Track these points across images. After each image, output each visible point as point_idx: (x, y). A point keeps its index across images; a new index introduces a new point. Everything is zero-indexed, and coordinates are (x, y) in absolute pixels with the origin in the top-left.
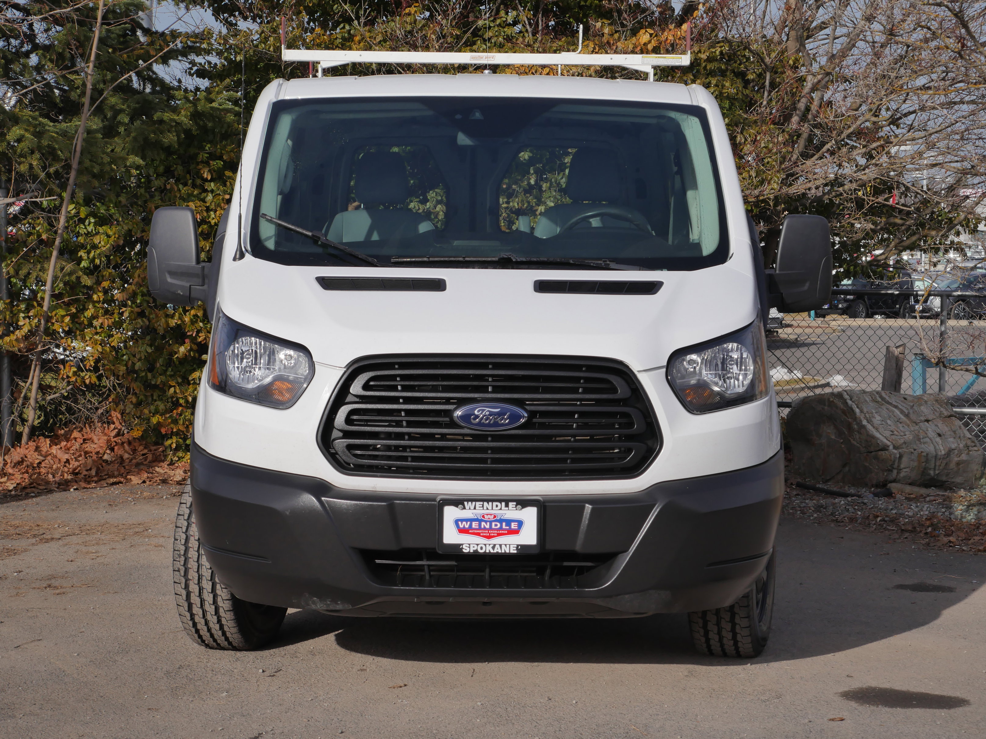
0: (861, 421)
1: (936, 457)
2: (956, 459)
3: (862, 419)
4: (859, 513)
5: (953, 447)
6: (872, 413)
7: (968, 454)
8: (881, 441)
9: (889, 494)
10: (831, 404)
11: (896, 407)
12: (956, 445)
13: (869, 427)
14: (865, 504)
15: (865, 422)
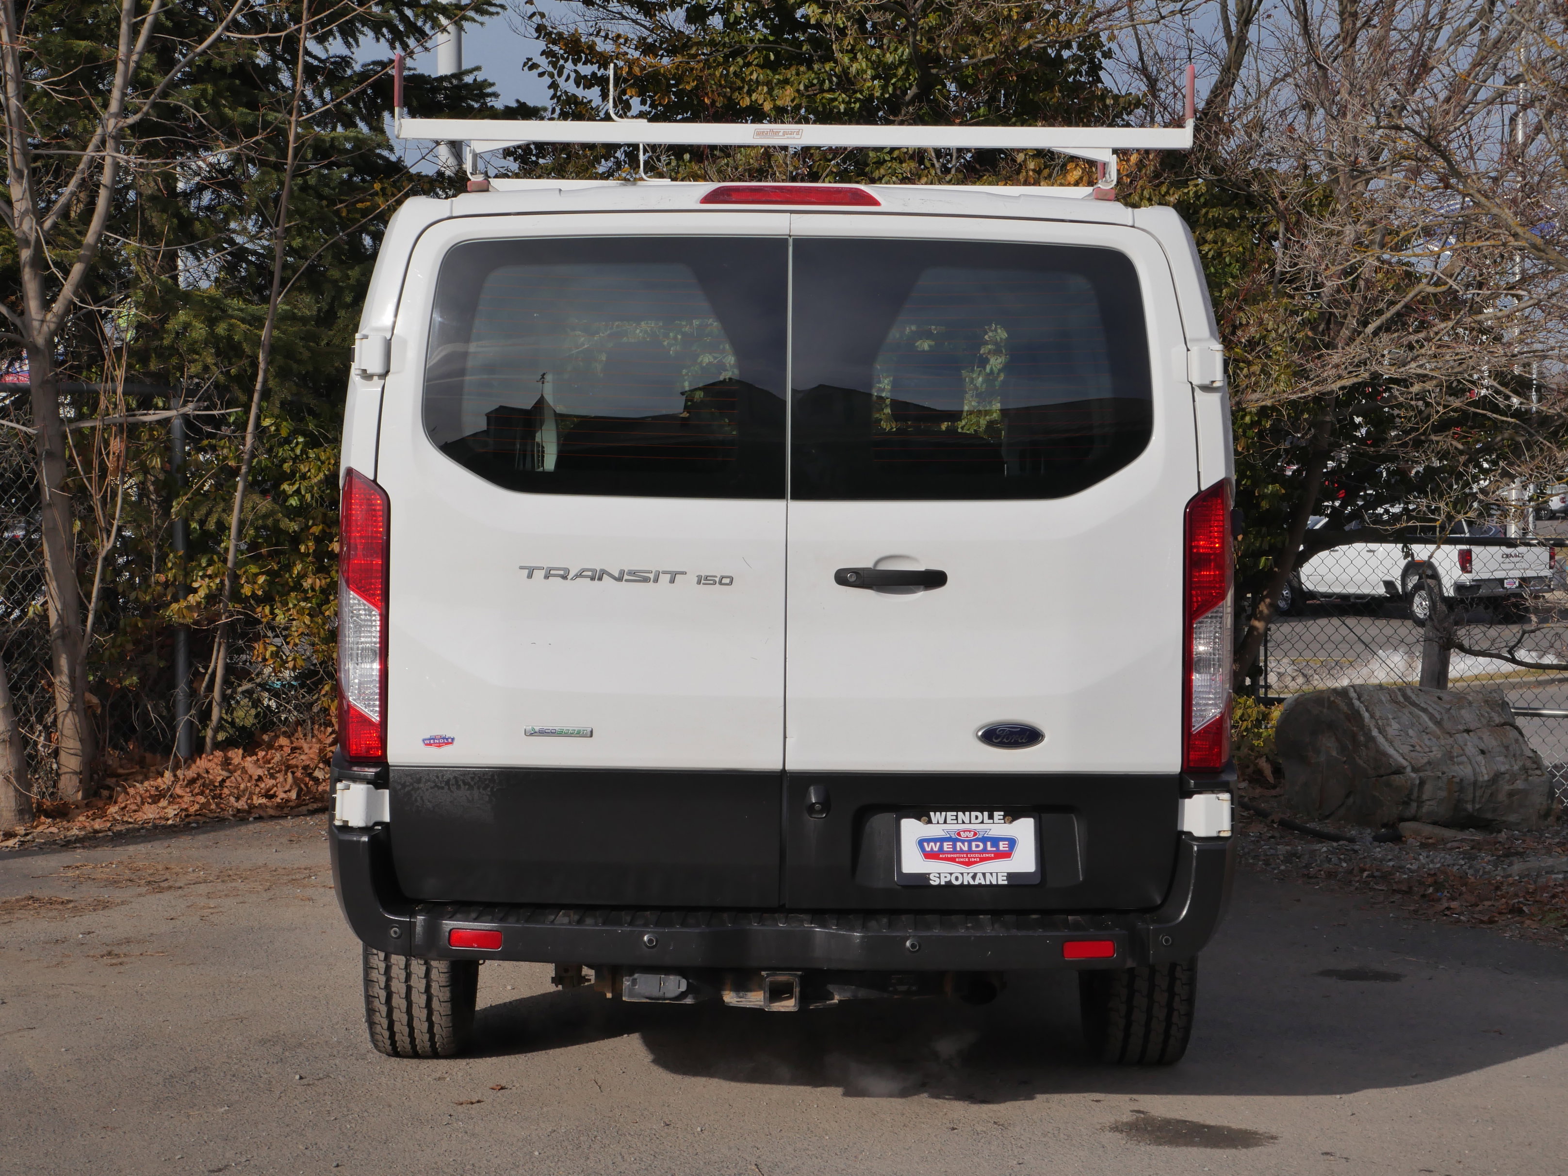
0: (1370, 730)
1: (1475, 783)
2: (1507, 787)
3: (1372, 727)
4: (1345, 865)
5: (1503, 769)
6: (1387, 719)
7: (1526, 780)
8: (1395, 760)
9: (1397, 839)
10: (1332, 705)
11: (1424, 710)
12: (1507, 767)
13: (1381, 739)
14: (1356, 852)
15: (1375, 733)
